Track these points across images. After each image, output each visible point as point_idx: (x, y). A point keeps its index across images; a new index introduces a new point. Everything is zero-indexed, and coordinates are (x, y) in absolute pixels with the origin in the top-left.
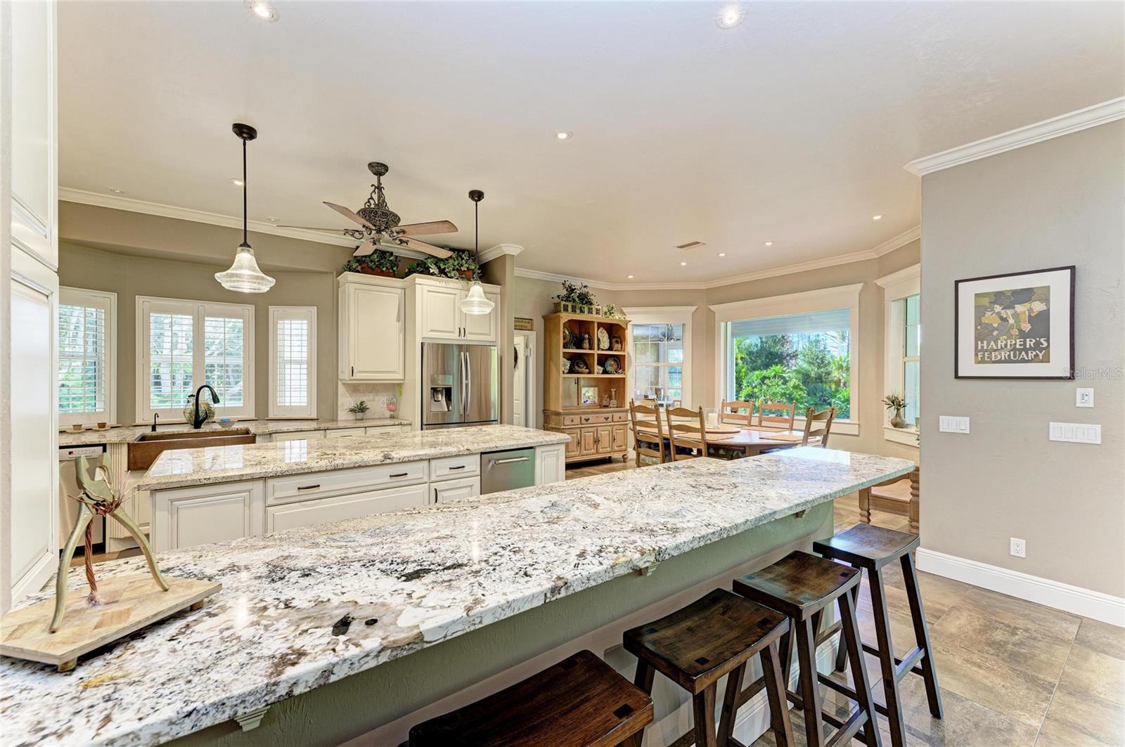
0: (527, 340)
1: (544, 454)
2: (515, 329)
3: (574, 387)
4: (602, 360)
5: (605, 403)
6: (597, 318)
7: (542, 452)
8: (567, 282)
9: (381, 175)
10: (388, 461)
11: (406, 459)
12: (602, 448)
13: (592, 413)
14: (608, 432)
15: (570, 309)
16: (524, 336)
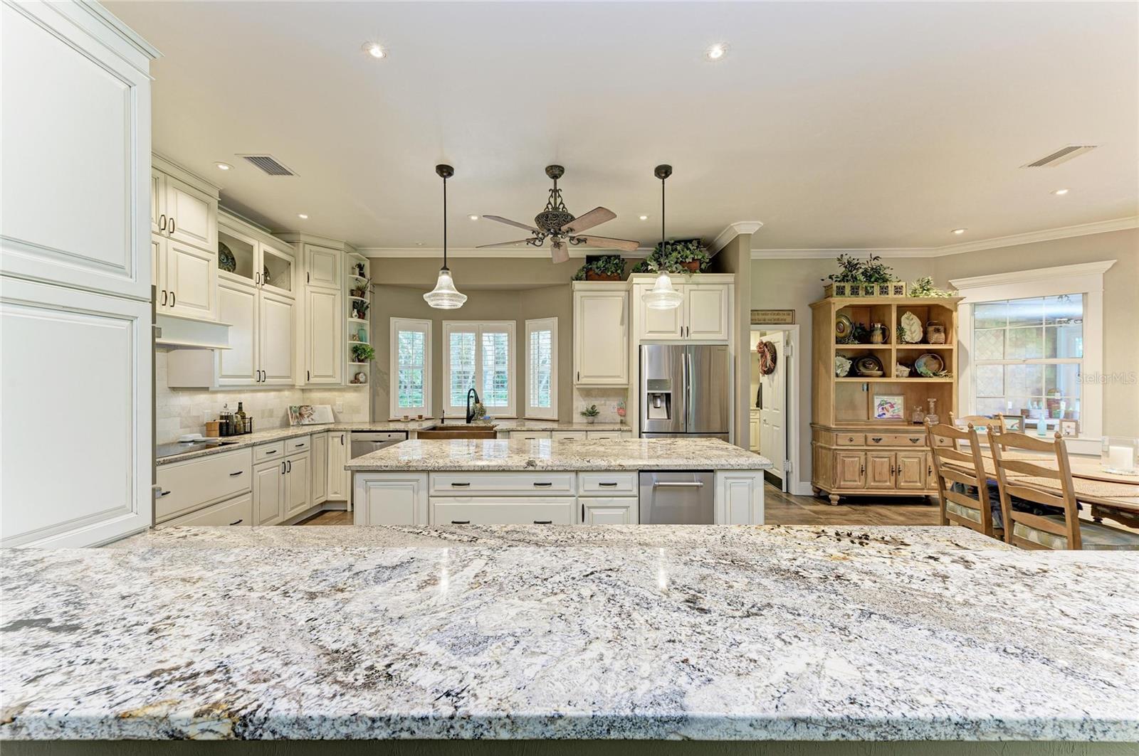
0: (789, 336)
1: (730, 481)
2: (752, 324)
3: (860, 397)
4: (908, 360)
5: (916, 418)
6: (895, 299)
7: (726, 478)
8: (844, 257)
9: (557, 178)
10: (531, 468)
11: (550, 468)
12: (906, 482)
13: (887, 431)
14: (916, 460)
15: (848, 291)
16: (784, 331)
